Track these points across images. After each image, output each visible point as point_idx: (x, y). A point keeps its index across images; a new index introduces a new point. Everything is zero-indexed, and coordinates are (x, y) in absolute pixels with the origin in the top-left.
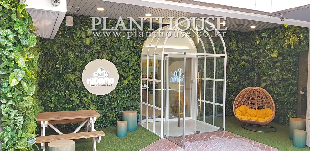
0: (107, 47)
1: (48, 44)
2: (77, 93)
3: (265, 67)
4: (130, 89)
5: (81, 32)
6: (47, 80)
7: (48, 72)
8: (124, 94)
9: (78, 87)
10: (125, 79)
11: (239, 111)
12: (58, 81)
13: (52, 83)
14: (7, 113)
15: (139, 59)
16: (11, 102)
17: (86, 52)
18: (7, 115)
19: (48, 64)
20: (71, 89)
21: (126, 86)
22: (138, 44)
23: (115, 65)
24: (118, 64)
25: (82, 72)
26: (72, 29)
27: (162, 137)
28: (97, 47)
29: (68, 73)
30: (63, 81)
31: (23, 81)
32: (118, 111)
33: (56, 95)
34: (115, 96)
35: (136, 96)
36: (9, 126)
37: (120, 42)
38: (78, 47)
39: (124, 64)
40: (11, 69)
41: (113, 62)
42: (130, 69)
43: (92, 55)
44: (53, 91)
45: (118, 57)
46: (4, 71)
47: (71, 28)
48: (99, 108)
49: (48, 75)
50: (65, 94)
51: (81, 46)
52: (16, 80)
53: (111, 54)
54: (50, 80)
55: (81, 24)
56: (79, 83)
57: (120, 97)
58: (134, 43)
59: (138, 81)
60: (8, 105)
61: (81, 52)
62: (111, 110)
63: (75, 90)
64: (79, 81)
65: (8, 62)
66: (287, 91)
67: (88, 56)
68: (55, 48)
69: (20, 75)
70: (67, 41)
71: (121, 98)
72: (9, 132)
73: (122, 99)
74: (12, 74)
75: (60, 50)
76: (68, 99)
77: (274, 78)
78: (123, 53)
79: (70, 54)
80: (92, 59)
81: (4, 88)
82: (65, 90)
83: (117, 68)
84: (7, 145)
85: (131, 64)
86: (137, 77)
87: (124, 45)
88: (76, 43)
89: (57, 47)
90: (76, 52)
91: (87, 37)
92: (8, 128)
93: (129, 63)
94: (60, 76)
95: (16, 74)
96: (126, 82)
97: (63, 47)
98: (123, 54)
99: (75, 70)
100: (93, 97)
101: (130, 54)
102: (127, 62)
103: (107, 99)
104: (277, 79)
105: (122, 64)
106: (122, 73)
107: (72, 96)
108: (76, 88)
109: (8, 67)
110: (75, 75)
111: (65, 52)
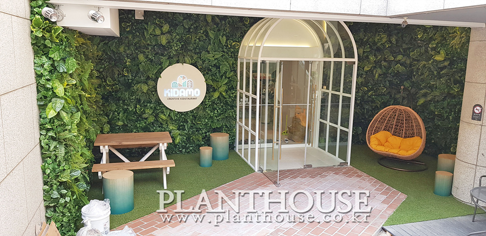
0: (191, 47)
1: (113, 45)
2: (151, 108)
3: (427, 74)
4: (222, 104)
5: (155, 28)
6: (113, 92)
7: (113, 81)
8: (214, 110)
9: (152, 100)
10: (215, 90)
11: (375, 139)
12: (126, 93)
13: (119, 95)
14: (47, 145)
15: (234, 62)
16: (51, 134)
17: (162, 55)
18: (48, 146)
19: (113, 70)
20: (144, 102)
21: (216, 100)
22: (234, 42)
23: (201, 71)
24: (205, 71)
25: (157, 81)
26: (143, 24)
27: (256, 170)
28: (177, 47)
29: (140, 83)
30: (133, 93)
31: (62, 111)
32: (206, 133)
33: (125, 111)
34: (201, 113)
35: (231, 113)
36: (50, 158)
37: (208, 40)
38: (151, 48)
39: (214, 69)
40: (48, 99)
41: (197, 68)
42: (222, 76)
43: (170, 58)
44: (121, 105)
45: (205, 61)
46: (42, 101)
47: (141, 23)
48: (181, 127)
49: (114, 85)
50: (136, 110)
51: (155, 46)
52: (54, 111)
53: (195, 57)
54: (117, 91)
55: (155, 17)
56: (154, 95)
57: (208, 114)
58: (227, 40)
59: (233, 94)
60: (47, 137)
61: (155, 54)
62: (197, 131)
63: (148, 105)
64: (153, 93)
65: (45, 92)
66: (453, 113)
67: (165, 60)
68: (122, 49)
69: (59, 104)
70: (136, 40)
71: (209, 116)
72: (49, 164)
73: (211, 117)
74: (50, 105)
75: (128, 52)
76: (140, 116)
77: (437, 93)
78: (211, 55)
79: (141, 57)
80: (170, 64)
81: (43, 118)
82: (136, 105)
83: (204, 75)
84: (49, 177)
85: (223, 69)
86: (232, 88)
87: (214, 44)
88: (149, 42)
89: (124, 48)
90: (148, 55)
91: (162, 34)
92: (49, 160)
93: (219, 68)
94: (128, 86)
95: (54, 104)
96: (216, 95)
97: (132, 48)
98: (211, 57)
99: (148, 78)
100: (172, 114)
101: (222, 56)
102: (217, 67)
103: (191, 117)
104: (442, 94)
105: (211, 71)
106: (211, 83)
107: (145, 112)
108: (150, 102)
109: (45, 97)
110: (148, 86)
111: (135, 55)
